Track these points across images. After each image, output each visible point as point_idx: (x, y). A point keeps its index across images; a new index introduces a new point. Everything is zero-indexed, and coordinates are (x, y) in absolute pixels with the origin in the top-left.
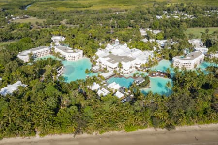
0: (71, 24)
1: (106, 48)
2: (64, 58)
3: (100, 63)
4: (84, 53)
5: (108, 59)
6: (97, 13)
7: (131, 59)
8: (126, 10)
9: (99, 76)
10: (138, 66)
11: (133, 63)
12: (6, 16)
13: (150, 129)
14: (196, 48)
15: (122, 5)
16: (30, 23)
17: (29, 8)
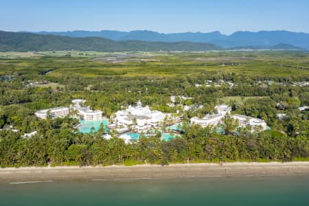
0: (96, 90)
1: (127, 110)
3: (117, 121)
4: (103, 115)
5: (126, 117)
6: (129, 80)
7: (148, 118)
8: (164, 78)
10: (155, 125)
11: (149, 121)
12: (23, 80)
13: (147, 165)
14: (219, 112)
15: (163, 73)
16: (50, 88)
17: (50, 74)
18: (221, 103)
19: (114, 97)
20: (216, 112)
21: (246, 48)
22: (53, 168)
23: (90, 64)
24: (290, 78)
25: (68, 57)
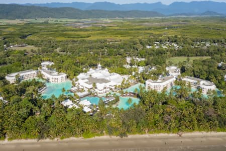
0: (64, 52)
1: (88, 72)
2: (48, 81)
3: (79, 84)
4: (67, 77)
5: (87, 80)
6: (92, 43)
7: (106, 81)
8: (121, 41)
9: (75, 95)
10: (113, 88)
11: (108, 85)
12: (5, 44)
13: (106, 137)
15: (119, 36)
18: (171, 64)
19: (78, 59)
20: (167, 74)
21: (181, 15)
22: (10, 142)
23: (62, 28)
24: (223, 40)
25: (46, 23)
